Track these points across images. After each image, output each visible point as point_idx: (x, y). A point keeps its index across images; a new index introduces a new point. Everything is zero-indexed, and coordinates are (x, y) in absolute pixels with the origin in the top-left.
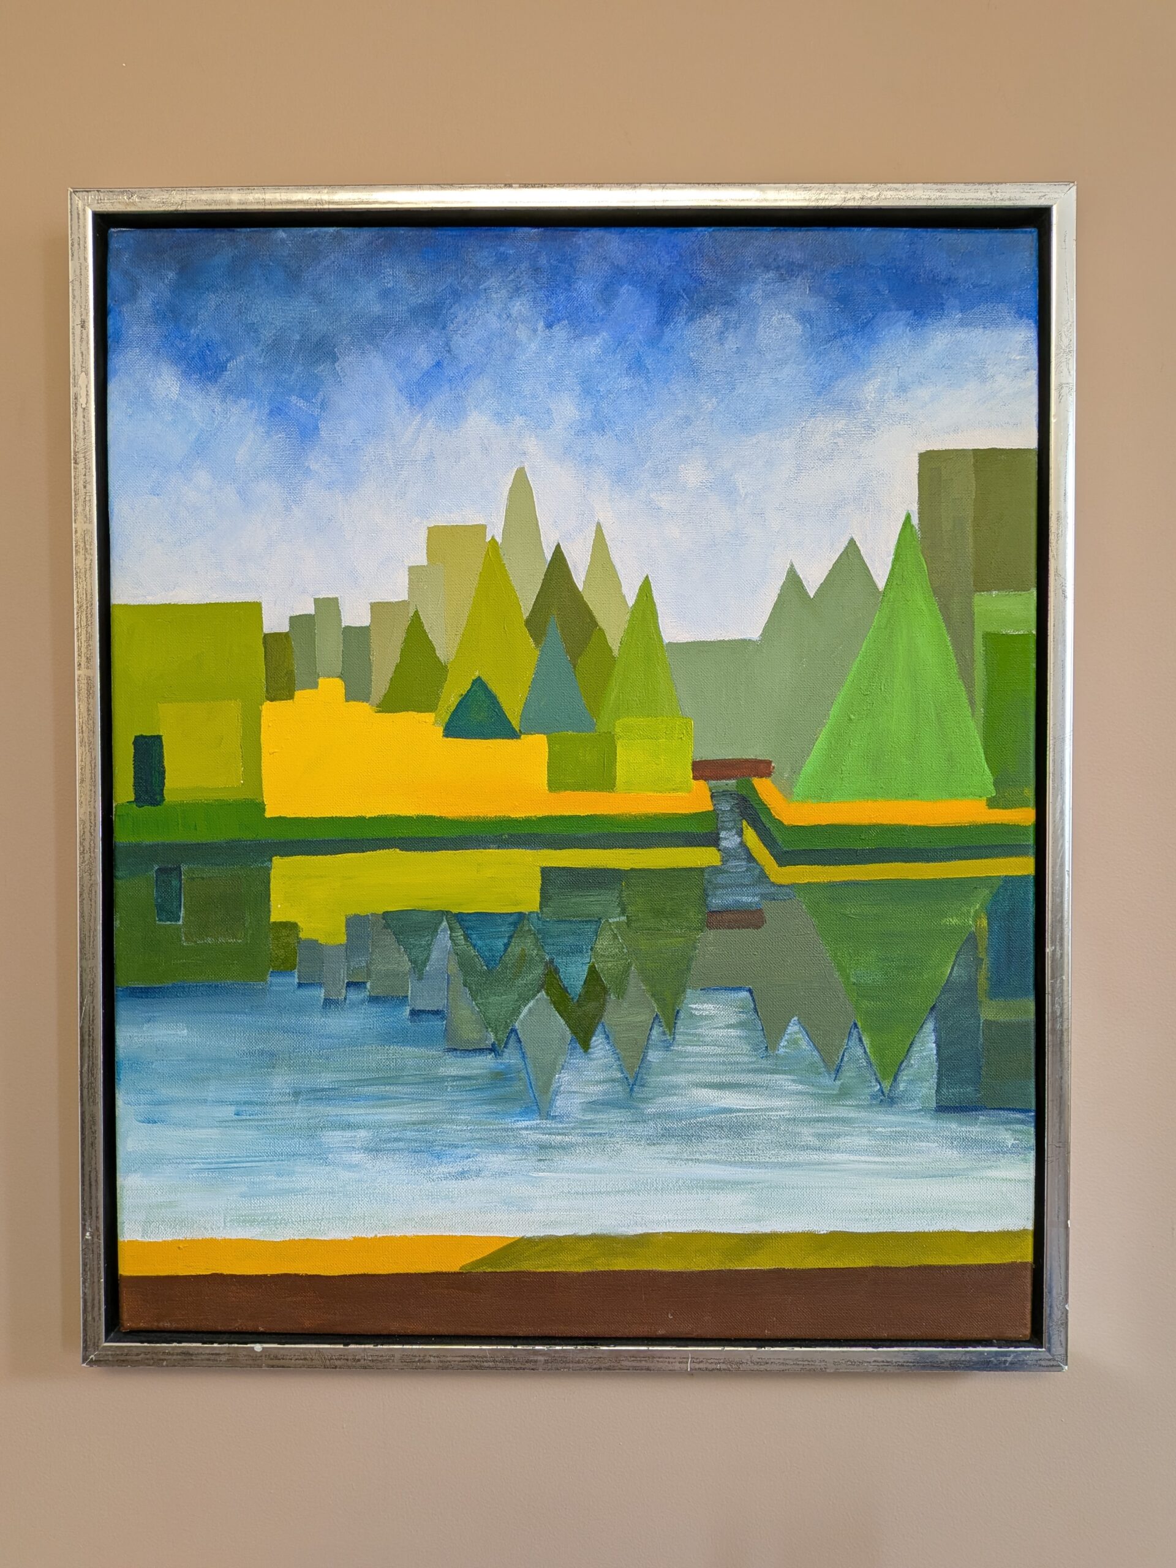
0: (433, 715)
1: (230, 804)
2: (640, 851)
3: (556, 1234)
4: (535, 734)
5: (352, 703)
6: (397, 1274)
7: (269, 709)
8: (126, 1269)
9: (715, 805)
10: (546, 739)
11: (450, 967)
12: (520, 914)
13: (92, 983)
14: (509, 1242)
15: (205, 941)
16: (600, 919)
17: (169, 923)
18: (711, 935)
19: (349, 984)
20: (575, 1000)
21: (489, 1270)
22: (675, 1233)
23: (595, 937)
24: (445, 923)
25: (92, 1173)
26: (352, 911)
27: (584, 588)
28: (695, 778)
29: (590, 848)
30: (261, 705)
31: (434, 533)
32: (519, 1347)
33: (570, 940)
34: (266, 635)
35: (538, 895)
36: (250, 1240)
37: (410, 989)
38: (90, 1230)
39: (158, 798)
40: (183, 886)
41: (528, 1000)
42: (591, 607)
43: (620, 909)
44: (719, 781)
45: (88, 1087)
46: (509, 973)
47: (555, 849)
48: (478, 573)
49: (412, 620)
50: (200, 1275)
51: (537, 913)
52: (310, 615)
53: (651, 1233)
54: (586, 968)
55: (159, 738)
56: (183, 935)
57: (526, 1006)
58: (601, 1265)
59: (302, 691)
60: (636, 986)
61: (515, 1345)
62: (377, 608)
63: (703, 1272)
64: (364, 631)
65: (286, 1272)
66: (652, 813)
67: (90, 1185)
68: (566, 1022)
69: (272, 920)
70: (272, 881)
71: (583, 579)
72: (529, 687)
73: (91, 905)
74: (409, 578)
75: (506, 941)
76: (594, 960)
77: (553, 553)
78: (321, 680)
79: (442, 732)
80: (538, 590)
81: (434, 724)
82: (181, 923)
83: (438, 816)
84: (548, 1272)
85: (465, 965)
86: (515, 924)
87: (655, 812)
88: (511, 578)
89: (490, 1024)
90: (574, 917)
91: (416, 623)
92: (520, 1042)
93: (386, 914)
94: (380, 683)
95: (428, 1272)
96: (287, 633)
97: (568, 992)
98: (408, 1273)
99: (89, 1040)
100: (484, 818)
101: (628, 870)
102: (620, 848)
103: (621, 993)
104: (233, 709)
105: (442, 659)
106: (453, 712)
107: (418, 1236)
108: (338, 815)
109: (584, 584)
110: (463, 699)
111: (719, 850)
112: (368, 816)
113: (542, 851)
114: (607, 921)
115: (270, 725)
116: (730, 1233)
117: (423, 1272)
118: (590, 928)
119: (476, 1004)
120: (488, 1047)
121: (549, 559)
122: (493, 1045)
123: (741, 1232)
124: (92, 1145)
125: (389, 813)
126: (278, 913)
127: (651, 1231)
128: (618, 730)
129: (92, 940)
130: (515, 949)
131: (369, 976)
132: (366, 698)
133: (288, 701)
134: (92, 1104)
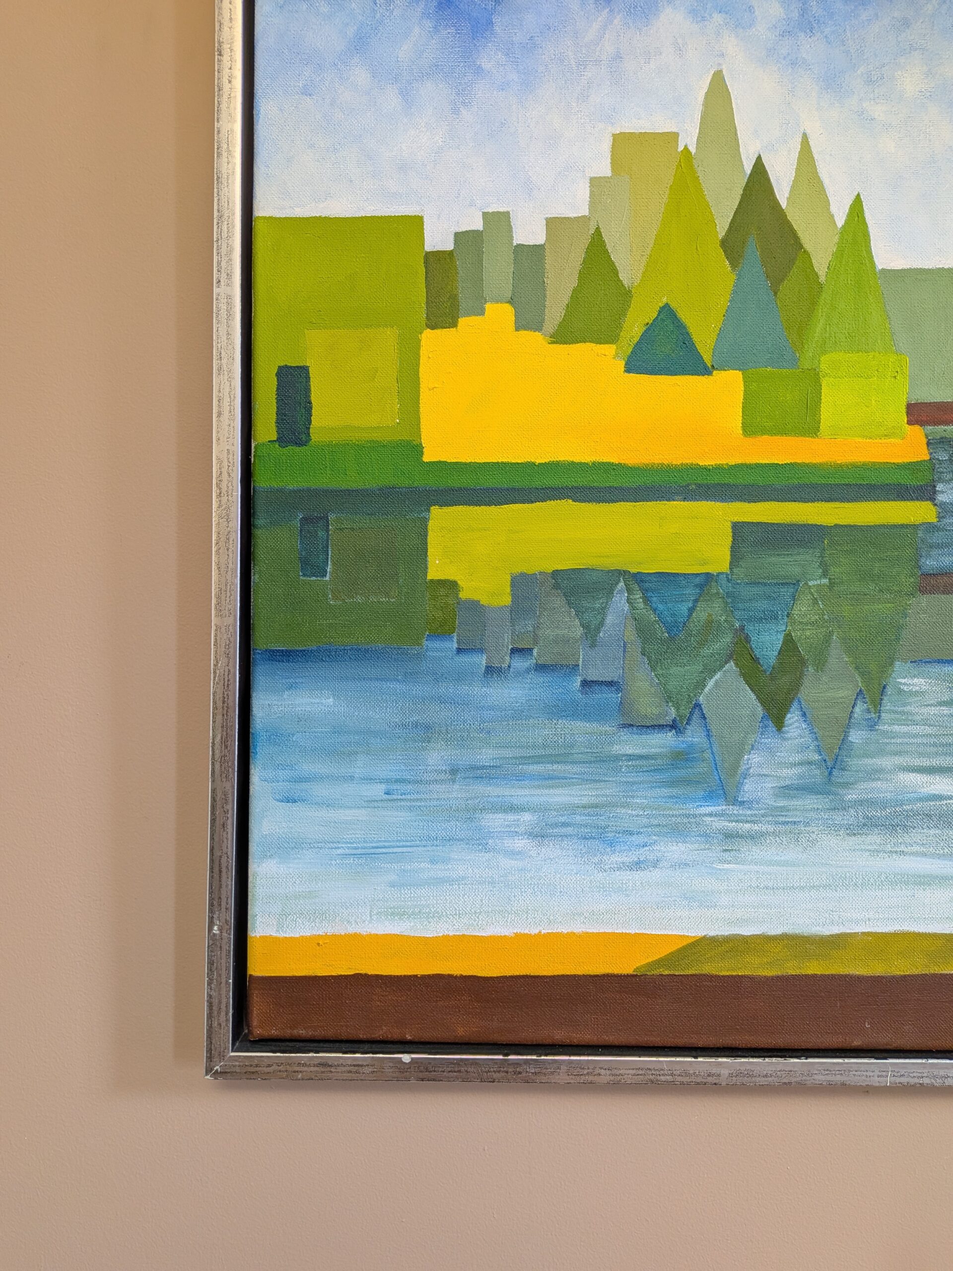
0: (614, 346)
1: (384, 446)
2: (846, 505)
3: (743, 934)
4: (728, 370)
5: (523, 333)
6: (563, 976)
7: (430, 339)
8: (257, 967)
9: (931, 454)
10: (741, 376)
11: (627, 634)
12: (707, 574)
13: (227, 644)
14: (690, 941)
15: (355, 600)
16: (799, 581)
17: (314, 578)
18: (924, 600)
19: (514, 651)
20: (768, 673)
21: (666, 973)
22: (875, 933)
23: (792, 602)
24: (621, 584)
25: (222, 859)
26: (518, 570)
27: (788, 205)
28: (910, 423)
29: (789, 501)
30: (421, 333)
31: (621, 142)
32: (700, 1059)
33: (763, 605)
34: (427, 254)
35: (728, 552)
36: (398, 935)
37: (581, 657)
38: (218, 923)
39: (304, 437)
40: (330, 537)
41: (715, 672)
42: (795, 227)
43: (821, 570)
44: (936, 427)
45: (221, 761)
46: (694, 641)
47: (749, 502)
48: (668, 186)
49: (593, 238)
50: (341, 976)
51: (727, 574)
52: (478, 231)
53: (848, 933)
54: (781, 637)
55: (304, 370)
56: (330, 592)
57: (712, 678)
58: (792, 969)
59: (467, 318)
60: (837, 657)
61: (696, 1057)
62: (553, 224)
63: (905, 976)
64: (538, 249)
65: (438, 972)
66: (860, 462)
67: (220, 871)
68: (758, 697)
69: (429, 577)
70: (430, 534)
71: (787, 195)
72: (724, 316)
73: (228, 555)
74: (591, 192)
75: (690, 605)
76: (789, 628)
77: (754, 166)
78: (488, 306)
79: (623, 366)
80: (736, 207)
81: (614, 358)
82: (327, 578)
83: (617, 463)
84: (732, 976)
85: (643, 631)
86: (701, 586)
87: (864, 460)
88: (706, 193)
89: (671, 698)
90: (769, 580)
91: (598, 244)
92: (705, 718)
93: (556, 573)
94: (555, 313)
95: (598, 974)
96: (452, 251)
97: (759, 663)
98: (575, 975)
99: (223, 707)
100: (669, 466)
101: (832, 526)
102: (822, 501)
103: (821, 665)
104: (389, 337)
105: (626, 283)
106: (637, 344)
107: (587, 933)
108: (505, 460)
109: (788, 201)
110: (648, 329)
111: (935, 505)
112: (538, 461)
113: (734, 504)
114: (806, 584)
115: (430, 356)
116: (935, 933)
117: (592, 974)
118: (787, 591)
119: (656, 675)
120: (668, 723)
121: (749, 172)
122: (674, 721)
123: (948, 932)
124: (224, 827)
125: (562, 459)
126: (437, 569)
127: (848, 931)
128: (823, 366)
129: (228, 594)
130: (701, 614)
131: (536, 642)
132: (538, 327)
133: (452, 329)
134: (224, 780)
